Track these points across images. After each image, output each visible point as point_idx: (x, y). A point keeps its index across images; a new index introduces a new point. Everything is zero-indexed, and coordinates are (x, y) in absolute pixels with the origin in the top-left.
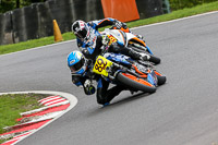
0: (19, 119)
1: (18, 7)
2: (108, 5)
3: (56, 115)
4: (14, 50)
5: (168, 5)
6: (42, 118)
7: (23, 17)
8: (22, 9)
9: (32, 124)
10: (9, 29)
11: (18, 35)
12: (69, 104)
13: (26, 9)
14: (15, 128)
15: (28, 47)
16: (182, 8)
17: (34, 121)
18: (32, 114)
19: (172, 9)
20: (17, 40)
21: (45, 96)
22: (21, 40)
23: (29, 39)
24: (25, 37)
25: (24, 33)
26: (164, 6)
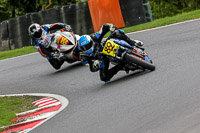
0: (15, 119)
1: (13, 16)
2: (96, 14)
3: (49, 115)
4: (10, 56)
5: (151, 14)
6: (36, 118)
7: (18, 26)
8: (18, 18)
9: (27, 124)
10: (5, 37)
11: (14, 42)
12: (60, 105)
13: (21, 19)
14: (11, 127)
15: (24, 53)
16: (164, 17)
17: (28, 121)
18: (27, 115)
19: (155, 18)
20: (13, 47)
21: (39, 98)
22: (17, 47)
23: (24, 46)
24: (20, 44)
25: (20, 40)
26: (147, 15)
